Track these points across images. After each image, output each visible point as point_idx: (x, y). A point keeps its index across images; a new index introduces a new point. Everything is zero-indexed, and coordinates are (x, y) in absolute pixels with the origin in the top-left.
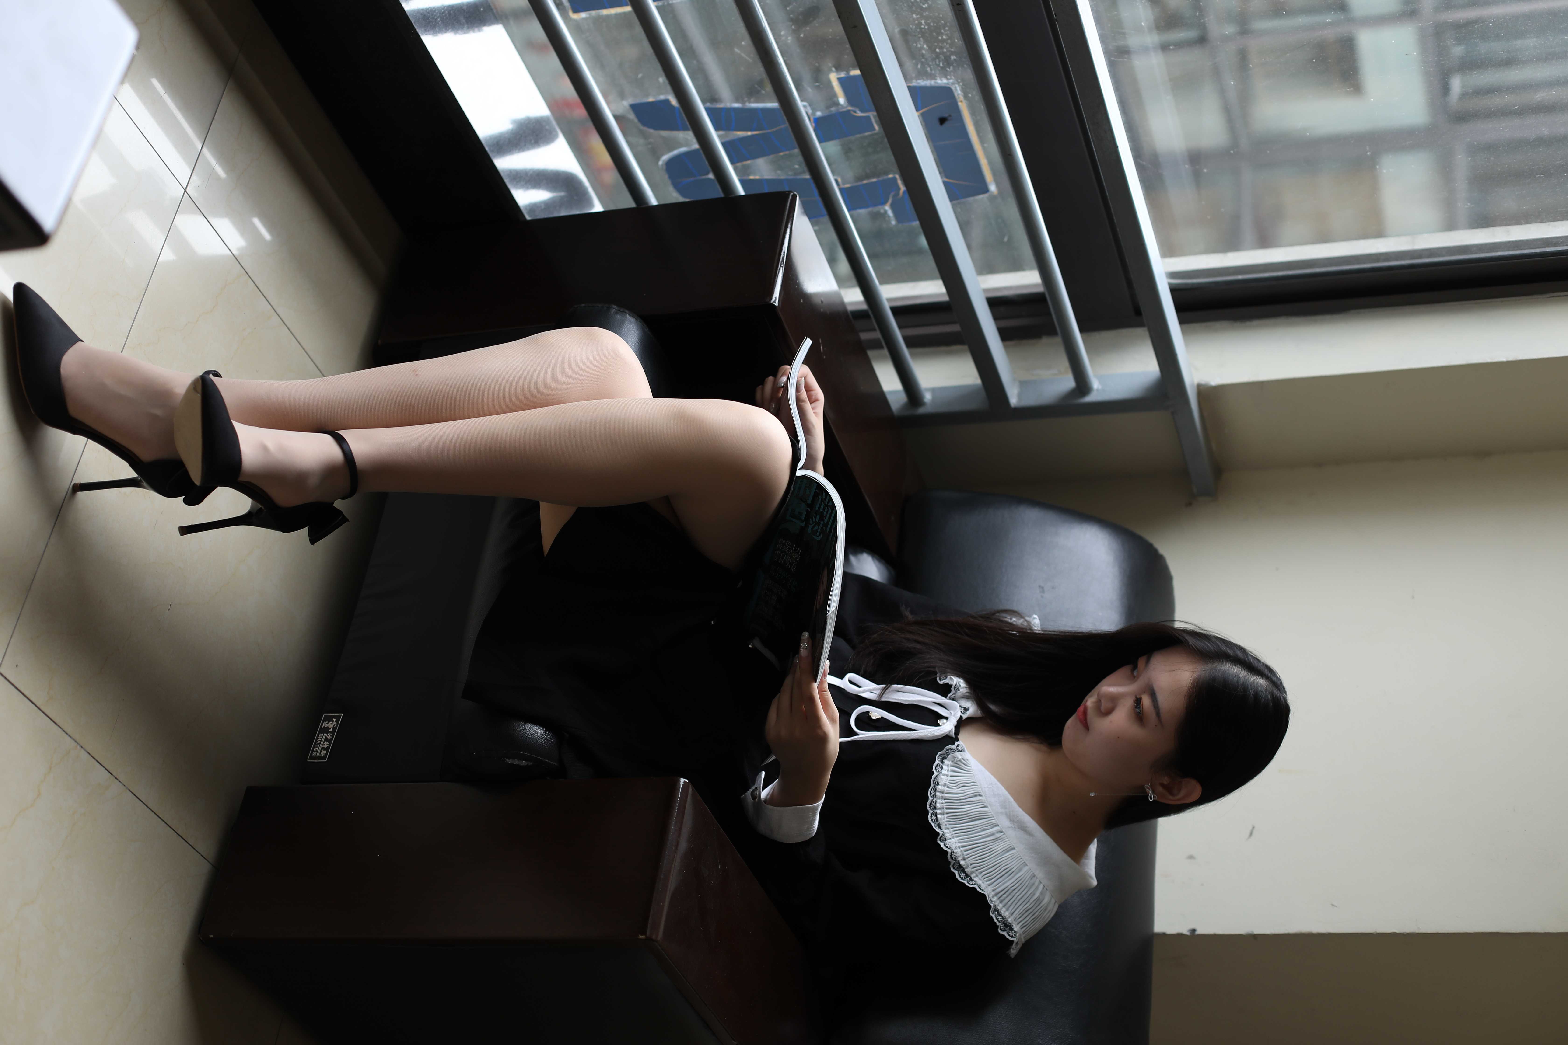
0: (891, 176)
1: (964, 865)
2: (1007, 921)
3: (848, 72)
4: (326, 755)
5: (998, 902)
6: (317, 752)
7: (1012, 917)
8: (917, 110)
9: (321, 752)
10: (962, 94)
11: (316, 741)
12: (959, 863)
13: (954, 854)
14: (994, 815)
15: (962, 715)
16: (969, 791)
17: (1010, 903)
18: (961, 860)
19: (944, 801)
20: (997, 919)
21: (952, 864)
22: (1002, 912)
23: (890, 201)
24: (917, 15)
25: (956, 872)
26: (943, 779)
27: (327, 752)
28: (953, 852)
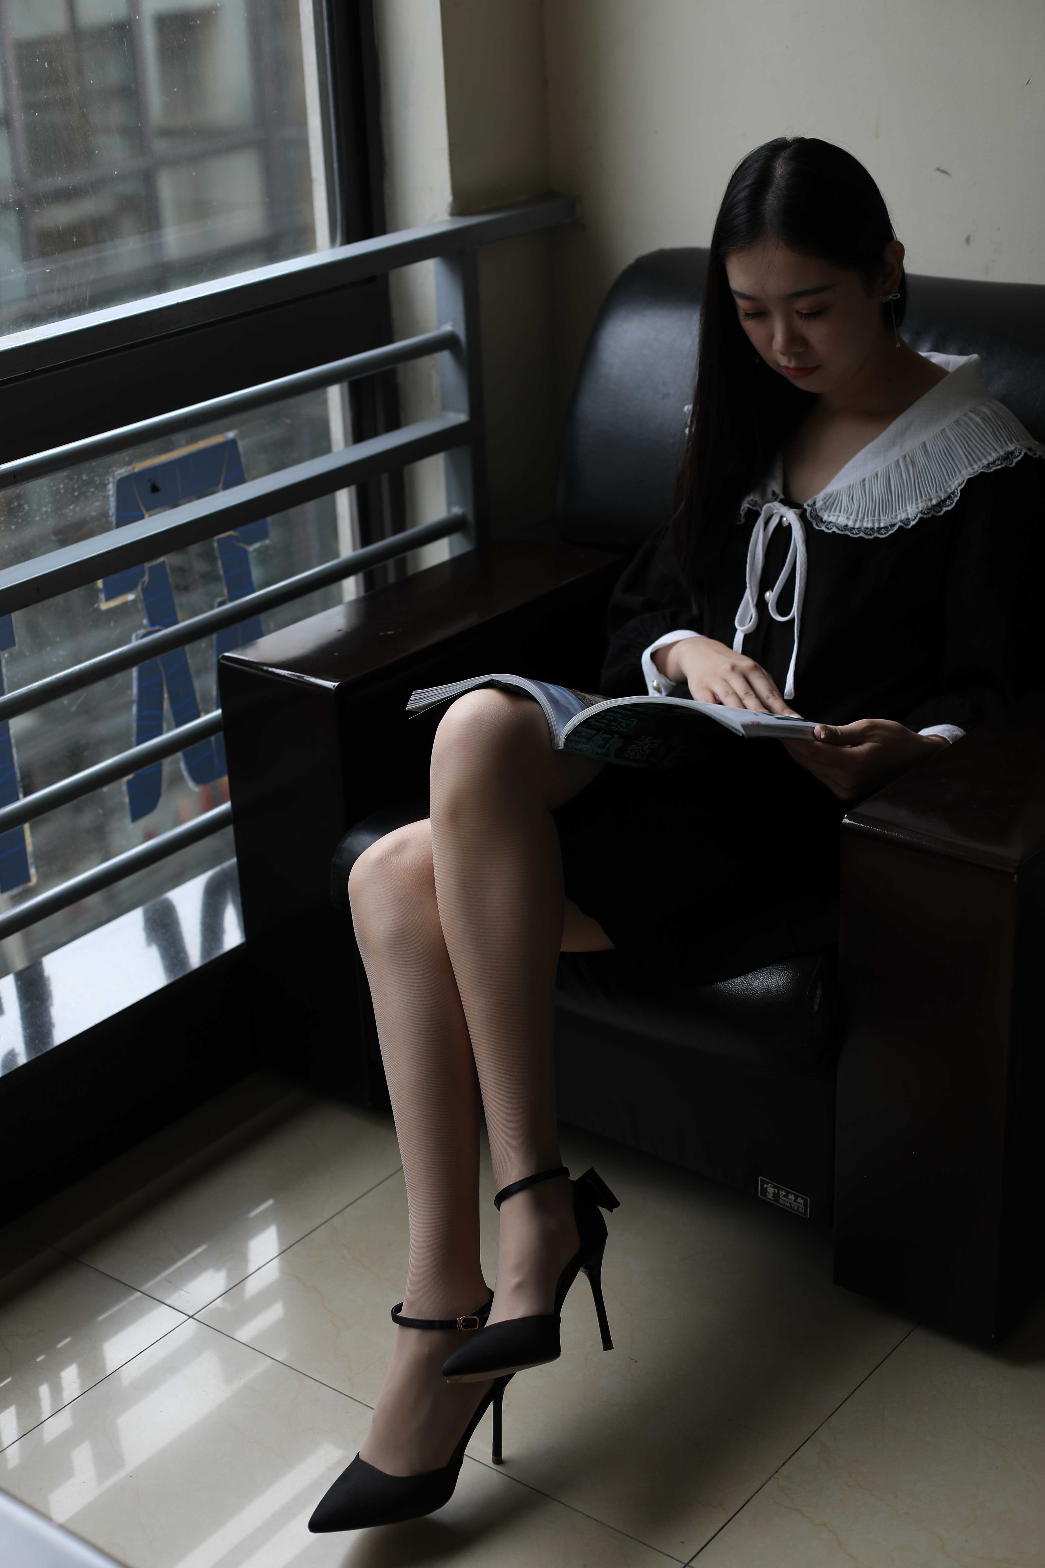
0: (216, 545)
1: (937, 500)
2: (1002, 456)
3: (99, 590)
4: (802, 1198)
5: (979, 463)
6: (799, 1207)
7: (999, 450)
8: (142, 517)
9: (799, 1203)
10: (125, 467)
11: (787, 1207)
12: (934, 506)
13: (924, 511)
14: (887, 464)
15: (778, 500)
16: (858, 492)
17: (983, 450)
18: (931, 503)
19: (866, 519)
20: (998, 465)
21: (935, 514)
22: (991, 460)
23: (244, 546)
24: (36, 516)
25: (945, 509)
26: (842, 520)
27: (800, 1197)
28: (921, 512)
